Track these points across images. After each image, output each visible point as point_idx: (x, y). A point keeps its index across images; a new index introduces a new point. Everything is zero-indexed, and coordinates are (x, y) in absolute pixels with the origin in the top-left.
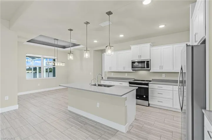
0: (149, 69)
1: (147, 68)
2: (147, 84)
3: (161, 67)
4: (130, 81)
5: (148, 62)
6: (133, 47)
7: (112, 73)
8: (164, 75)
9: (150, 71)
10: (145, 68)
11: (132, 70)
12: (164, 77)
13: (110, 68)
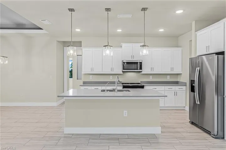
0: (142, 70)
3: (152, 69)
5: (141, 63)
6: (124, 45)
7: (91, 76)
9: (142, 73)
10: (138, 69)
11: (123, 72)
12: (151, 79)
13: (92, 69)
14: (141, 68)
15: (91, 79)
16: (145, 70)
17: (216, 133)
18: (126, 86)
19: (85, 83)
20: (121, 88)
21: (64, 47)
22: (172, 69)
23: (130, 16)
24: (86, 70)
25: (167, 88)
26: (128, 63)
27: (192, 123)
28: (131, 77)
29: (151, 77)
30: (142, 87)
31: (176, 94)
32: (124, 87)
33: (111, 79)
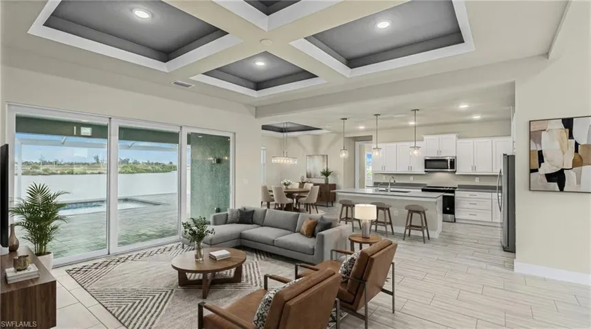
0: (454, 170)
1: (451, 168)
2: (453, 192)
3: (474, 168)
4: (423, 188)
5: (452, 160)
6: (426, 138)
8: (477, 179)
9: (455, 174)
10: (447, 168)
11: (425, 171)
12: (477, 182)
13: (384, 168)
14: (453, 167)
16: (461, 168)
21: (356, 143)
33: (411, 180)
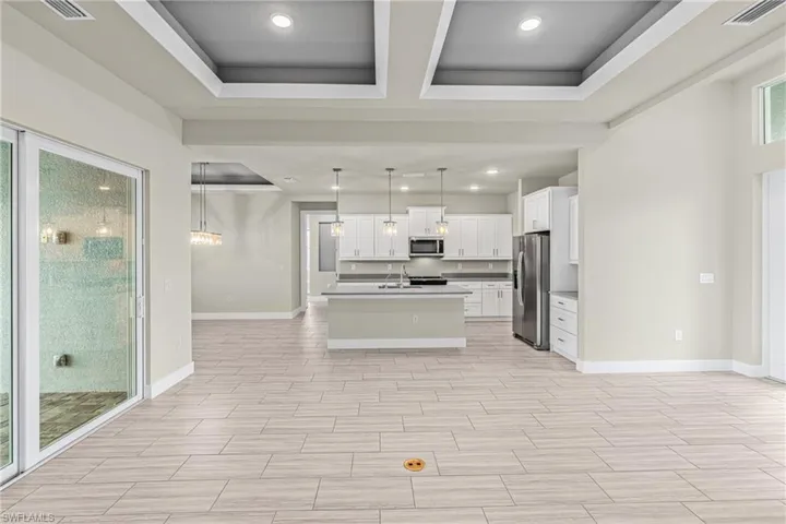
0: (442, 254)
1: (439, 252)
3: (461, 252)
5: (441, 241)
7: (353, 265)
9: (444, 259)
10: (436, 253)
11: (411, 257)
12: (460, 269)
13: (357, 252)
14: (441, 251)
15: (354, 269)
16: (448, 254)
17: (539, 343)
18: (415, 282)
19: (344, 278)
20: (408, 284)
21: (302, 212)
22: (496, 252)
23: (422, 175)
24: (344, 253)
25: (485, 284)
26: (419, 242)
27: (517, 336)
28: (425, 266)
29: (460, 265)
30: (444, 283)
31: (500, 294)
32: (413, 283)
33: (389, 270)
